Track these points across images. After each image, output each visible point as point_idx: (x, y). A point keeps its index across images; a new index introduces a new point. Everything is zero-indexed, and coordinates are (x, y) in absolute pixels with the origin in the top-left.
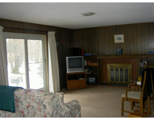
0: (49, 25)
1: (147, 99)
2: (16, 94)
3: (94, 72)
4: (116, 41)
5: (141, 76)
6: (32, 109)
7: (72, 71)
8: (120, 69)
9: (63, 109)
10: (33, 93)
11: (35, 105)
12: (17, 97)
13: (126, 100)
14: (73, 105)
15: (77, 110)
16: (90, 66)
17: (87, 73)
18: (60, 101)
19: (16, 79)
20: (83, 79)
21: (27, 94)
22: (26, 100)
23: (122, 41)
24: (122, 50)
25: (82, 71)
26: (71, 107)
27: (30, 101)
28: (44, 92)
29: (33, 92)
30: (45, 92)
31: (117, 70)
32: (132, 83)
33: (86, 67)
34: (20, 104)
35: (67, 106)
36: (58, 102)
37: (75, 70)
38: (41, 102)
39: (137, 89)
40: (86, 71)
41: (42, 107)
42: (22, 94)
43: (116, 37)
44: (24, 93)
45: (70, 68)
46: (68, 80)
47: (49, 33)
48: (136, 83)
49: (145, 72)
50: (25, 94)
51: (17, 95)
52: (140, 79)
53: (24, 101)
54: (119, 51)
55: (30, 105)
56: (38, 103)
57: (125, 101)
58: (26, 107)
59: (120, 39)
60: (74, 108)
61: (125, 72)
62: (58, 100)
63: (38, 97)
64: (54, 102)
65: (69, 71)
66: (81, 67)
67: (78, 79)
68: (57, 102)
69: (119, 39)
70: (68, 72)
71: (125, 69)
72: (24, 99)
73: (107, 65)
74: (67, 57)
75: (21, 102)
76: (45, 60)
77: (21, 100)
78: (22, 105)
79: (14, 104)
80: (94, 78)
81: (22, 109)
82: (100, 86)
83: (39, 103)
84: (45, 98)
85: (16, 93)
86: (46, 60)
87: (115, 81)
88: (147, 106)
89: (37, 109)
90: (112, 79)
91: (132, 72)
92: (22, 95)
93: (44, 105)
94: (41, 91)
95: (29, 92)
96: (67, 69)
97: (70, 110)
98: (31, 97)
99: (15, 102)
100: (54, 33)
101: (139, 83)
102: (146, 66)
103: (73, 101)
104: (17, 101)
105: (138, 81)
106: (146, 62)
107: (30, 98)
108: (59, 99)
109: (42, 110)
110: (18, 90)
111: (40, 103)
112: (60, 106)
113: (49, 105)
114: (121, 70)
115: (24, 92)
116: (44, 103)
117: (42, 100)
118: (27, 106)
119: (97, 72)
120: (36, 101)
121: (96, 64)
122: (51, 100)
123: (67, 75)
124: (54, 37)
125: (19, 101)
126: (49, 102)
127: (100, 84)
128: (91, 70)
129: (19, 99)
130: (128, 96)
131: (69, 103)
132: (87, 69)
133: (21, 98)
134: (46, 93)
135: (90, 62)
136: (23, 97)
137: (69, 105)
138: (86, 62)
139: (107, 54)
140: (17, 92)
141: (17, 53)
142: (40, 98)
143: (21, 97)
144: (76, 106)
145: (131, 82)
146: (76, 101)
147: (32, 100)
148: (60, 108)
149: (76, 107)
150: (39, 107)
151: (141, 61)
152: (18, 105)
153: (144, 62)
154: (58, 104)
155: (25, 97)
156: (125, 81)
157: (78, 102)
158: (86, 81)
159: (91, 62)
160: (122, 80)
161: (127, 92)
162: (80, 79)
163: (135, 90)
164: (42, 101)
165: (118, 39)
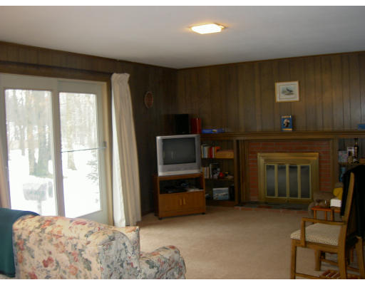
0: (115, 58)
1: (357, 245)
2: (17, 230)
3: (226, 175)
4: (280, 97)
5: (341, 184)
6: (55, 269)
7: (169, 170)
8: (290, 167)
9: (138, 269)
10: (58, 229)
11: (64, 259)
12: (20, 237)
13: (302, 247)
14: (163, 260)
15: (175, 273)
16: (215, 159)
17: (208, 177)
18: (130, 249)
19: (36, 188)
20: (197, 190)
21: (43, 230)
22: (41, 247)
23: (295, 97)
24: (293, 119)
25: (195, 171)
26: (158, 264)
27: (52, 248)
28: (86, 226)
29: (59, 226)
30: (89, 227)
31: (282, 168)
32: (319, 201)
33: (204, 162)
34: (26, 255)
35: (148, 262)
36: (124, 252)
37: (179, 169)
38: (77, 252)
39: (331, 219)
40: (206, 172)
41: (80, 266)
42: (31, 229)
43: (280, 86)
44: (38, 228)
45: (165, 163)
46: (161, 193)
47: (115, 77)
48: (329, 203)
49: (352, 175)
50: (40, 230)
51: (20, 233)
52: (339, 191)
53: (35, 248)
54: (288, 123)
55: (50, 260)
56: (70, 253)
57: (299, 249)
58: (42, 264)
59: (290, 92)
60: (166, 267)
61: (302, 173)
62: (123, 247)
63: (71, 239)
64: (112, 252)
65: (163, 171)
66: (195, 162)
67: (186, 191)
68: (119, 251)
69: (288, 92)
70: (160, 174)
71: (302, 167)
72: (37, 244)
73: (256, 157)
74: (158, 138)
75: (30, 250)
76: (105, 143)
77: (28, 245)
78: (32, 260)
79: (12, 255)
80: (227, 189)
81: (33, 268)
82: (240, 208)
83: (73, 255)
84: (88, 243)
85: (17, 225)
86: (106, 145)
87: (276, 196)
88: (355, 260)
89: (68, 270)
90: (271, 192)
91: (320, 175)
92: (31, 232)
93: (87, 260)
94: (78, 223)
95: (49, 225)
96: (160, 167)
97: (156, 273)
98: (54, 238)
99: (15, 249)
100: (126, 77)
101: (336, 203)
102: (354, 160)
103: (165, 248)
104: (20, 249)
105: (334, 197)
106: (353, 150)
107: (51, 241)
108: (127, 244)
109: (80, 272)
110: (23, 219)
111: (77, 254)
112: (128, 264)
113: (97, 260)
114: (293, 168)
115: (37, 224)
116: (85, 256)
117: (79, 247)
118: (44, 261)
119: (233, 175)
120: (67, 248)
121: (229, 155)
122: (105, 247)
123: (158, 180)
124: (127, 87)
125: (25, 248)
126: (99, 253)
127: (241, 204)
128: (219, 169)
129: (24, 244)
130: (306, 236)
131: (153, 254)
132: (208, 166)
133: (28, 240)
134: (91, 229)
135: (216, 148)
136: (33, 237)
137: (154, 259)
138: (206, 149)
139: (258, 128)
140: (19, 224)
141: (44, 127)
142: (75, 241)
143: (29, 237)
144: (173, 261)
145: (315, 199)
146: (173, 247)
147: (57, 246)
148: (129, 267)
149: (173, 265)
150: (73, 264)
151: (343, 148)
152: (22, 258)
153: (348, 150)
154: (122, 257)
155: (38, 238)
156: (302, 196)
157: (177, 252)
158: (206, 195)
159: (218, 151)
160: (294, 194)
161: (305, 226)
162: (192, 190)
163: (325, 221)
164: (81, 251)
165: (283, 92)
